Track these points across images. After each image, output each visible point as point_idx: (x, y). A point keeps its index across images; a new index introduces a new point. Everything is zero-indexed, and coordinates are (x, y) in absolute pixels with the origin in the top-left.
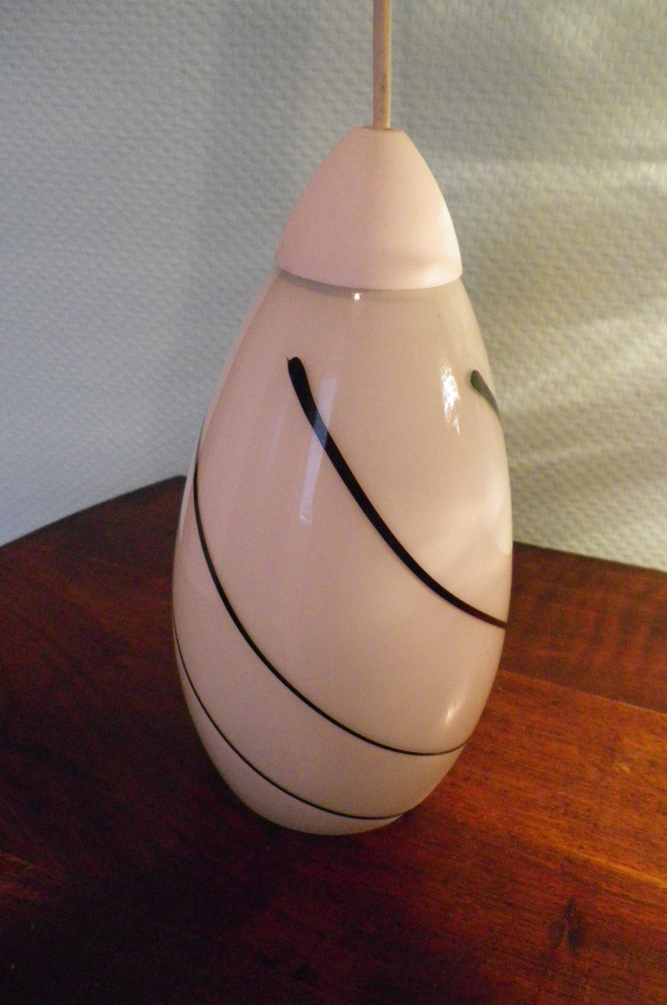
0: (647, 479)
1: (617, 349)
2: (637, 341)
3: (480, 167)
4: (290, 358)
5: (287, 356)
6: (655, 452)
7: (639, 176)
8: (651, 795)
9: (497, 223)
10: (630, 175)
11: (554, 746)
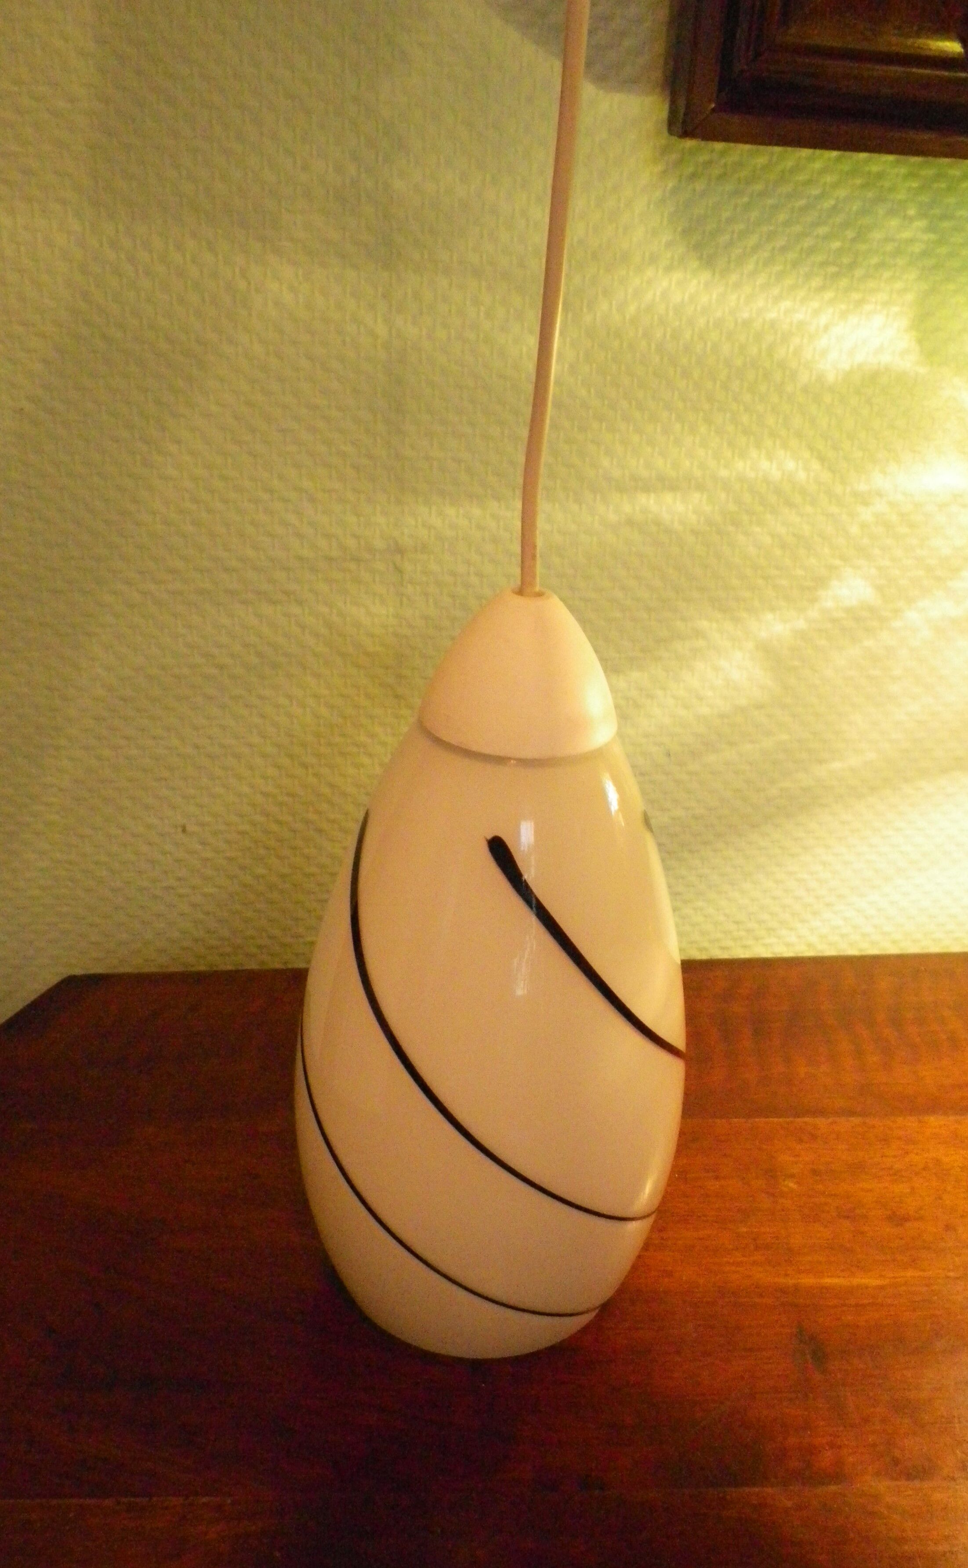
0: (691, 851)
1: (637, 706)
2: (660, 693)
3: (451, 511)
4: (489, 837)
5: (484, 836)
6: (696, 818)
7: (637, 508)
8: (826, 1204)
9: (480, 575)
10: (627, 508)
11: (713, 1185)
